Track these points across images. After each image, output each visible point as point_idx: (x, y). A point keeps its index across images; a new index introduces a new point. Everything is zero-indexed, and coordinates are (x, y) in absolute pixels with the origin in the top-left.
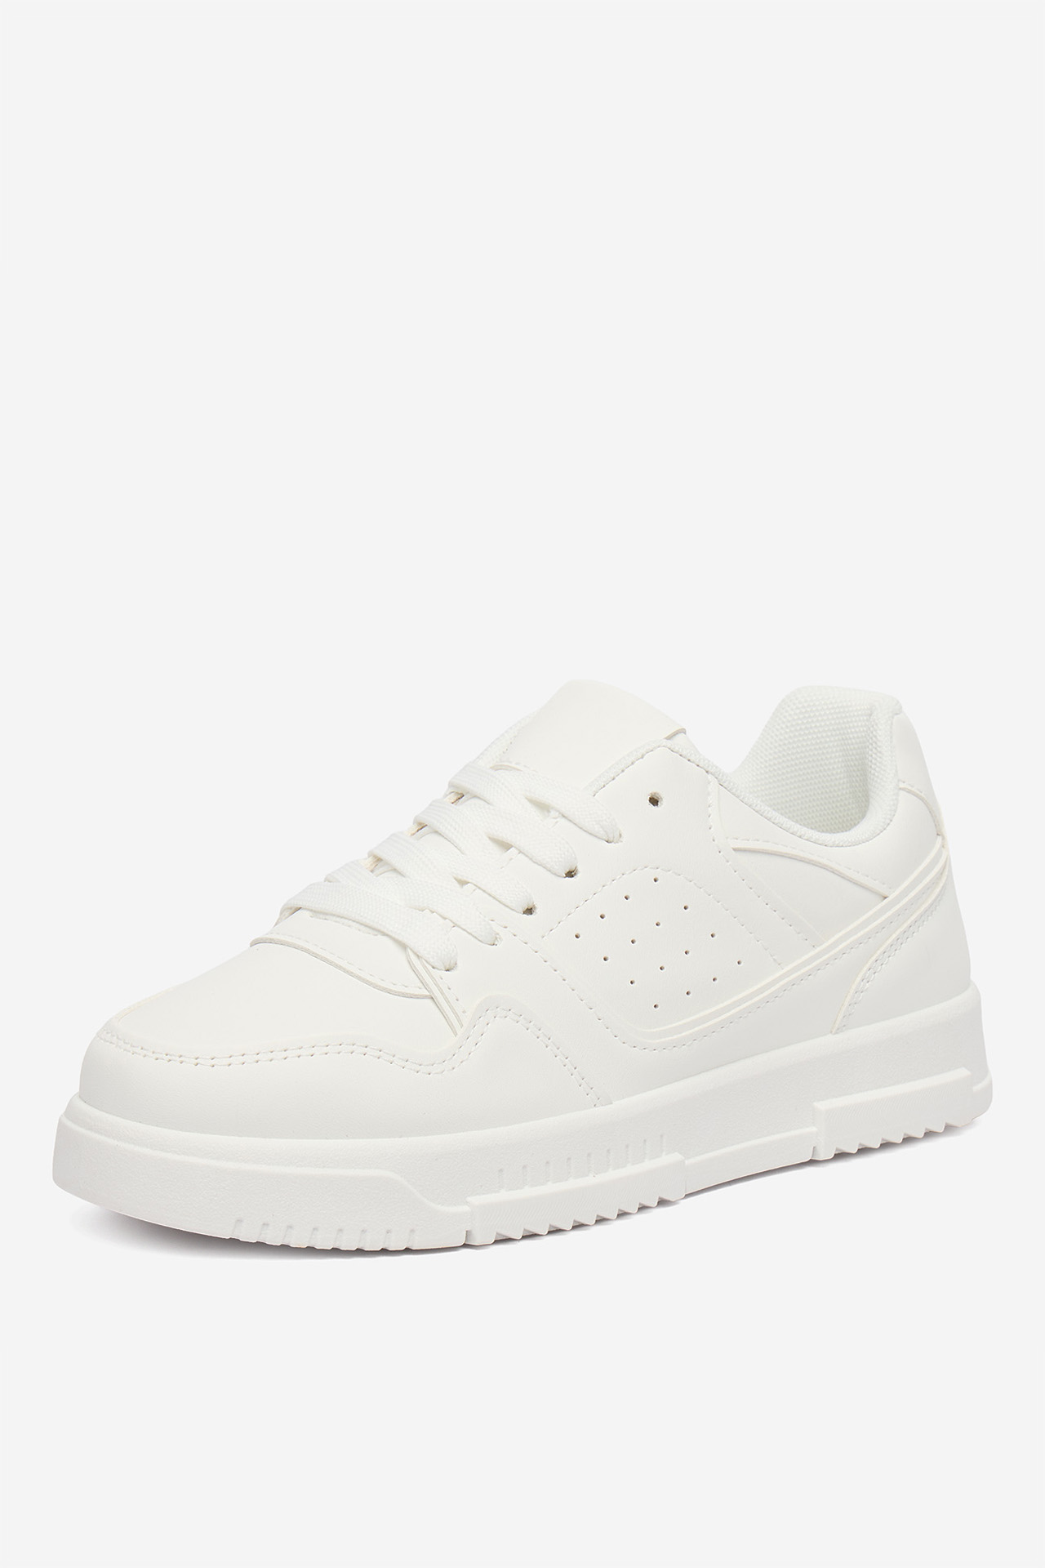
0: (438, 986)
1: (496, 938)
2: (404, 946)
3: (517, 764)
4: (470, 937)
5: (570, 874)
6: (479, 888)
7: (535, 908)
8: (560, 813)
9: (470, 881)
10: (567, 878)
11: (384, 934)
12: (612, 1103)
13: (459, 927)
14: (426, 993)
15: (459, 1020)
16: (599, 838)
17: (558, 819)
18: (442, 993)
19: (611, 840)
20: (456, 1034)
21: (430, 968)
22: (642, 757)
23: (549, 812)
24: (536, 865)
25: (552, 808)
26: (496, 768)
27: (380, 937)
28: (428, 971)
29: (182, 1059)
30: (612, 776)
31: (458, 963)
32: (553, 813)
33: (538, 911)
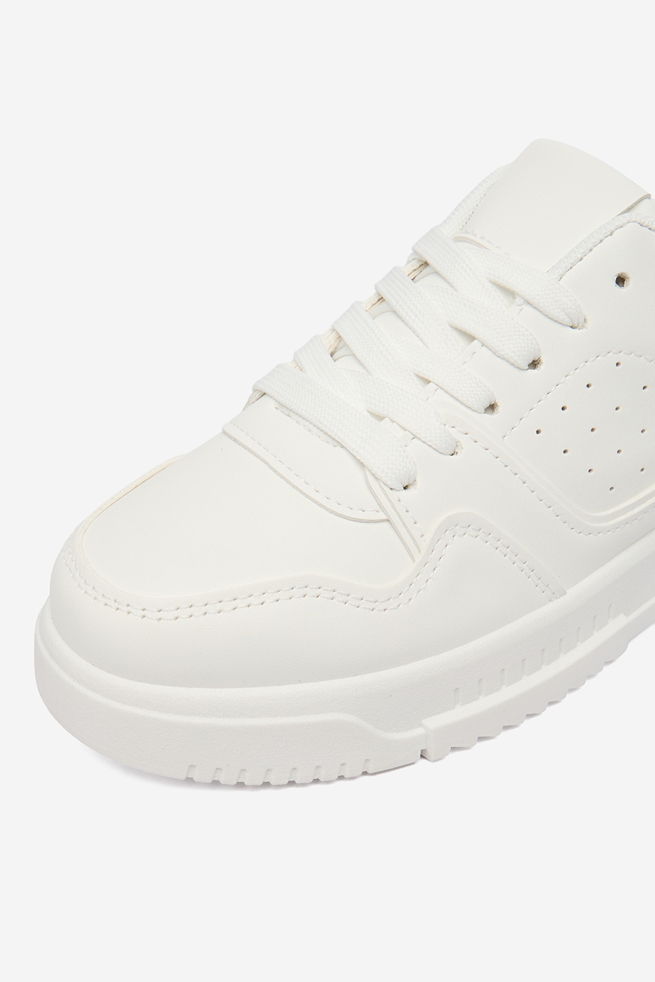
0: (396, 510)
1: (457, 445)
2: (362, 465)
3: (482, 238)
4: (430, 449)
5: (534, 364)
6: (442, 388)
7: (497, 405)
8: (525, 300)
9: (432, 381)
10: (530, 371)
11: (343, 447)
12: (565, 593)
13: (419, 439)
14: (385, 517)
15: (417, 546)
16: (564, 325)
17: (523, 306)
18: (400, 517)
19: (576, 325)
20: (414, 560)
21: (387, 490)
22: (611, 235)
23: (514, 298)
24: (499, 359)
25: (517, 294)
26: (457, 240)
27: (339, 448)
28: (386, 494)
29: (129, 609)
30: (580, 256)
31: (417, 480)
32: (518, 300)
33: (500, 409)
